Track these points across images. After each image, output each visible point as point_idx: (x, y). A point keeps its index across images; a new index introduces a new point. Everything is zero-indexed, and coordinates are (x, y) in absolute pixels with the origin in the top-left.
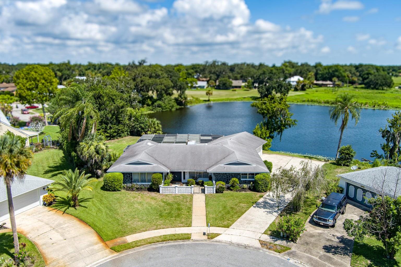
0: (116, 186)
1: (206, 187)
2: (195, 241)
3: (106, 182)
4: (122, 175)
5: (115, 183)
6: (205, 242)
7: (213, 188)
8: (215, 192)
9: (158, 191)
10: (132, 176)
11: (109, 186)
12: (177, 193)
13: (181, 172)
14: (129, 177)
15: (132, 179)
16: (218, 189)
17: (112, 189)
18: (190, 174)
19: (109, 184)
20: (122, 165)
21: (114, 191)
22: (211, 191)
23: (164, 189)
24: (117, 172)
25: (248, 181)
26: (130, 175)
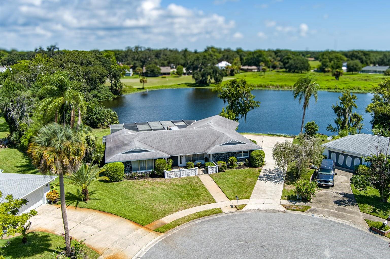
0: (119, 176)
1: (209, 167)
2: (227, 213)
3: (108, 173)
4: (123, 165)
5: (118, 173)
6: (236, 213)
7: (216, 168)
8: (218, 172)
9: (163, 176)
10: (131, 165)
11: (111, 176)
12: (182, 176)
13: (177, 157)
14: (128, 166)
15: (131, 168)
16: (221, 168)
17: (114, 180)
18: (186, 157)
19: (111, 175)
20: (119, 154)
21: (117, 181)
22: (214, 171)
23: (169, 174)
24: (117, 162)
25: (243, 158)
26: (129, 164)
